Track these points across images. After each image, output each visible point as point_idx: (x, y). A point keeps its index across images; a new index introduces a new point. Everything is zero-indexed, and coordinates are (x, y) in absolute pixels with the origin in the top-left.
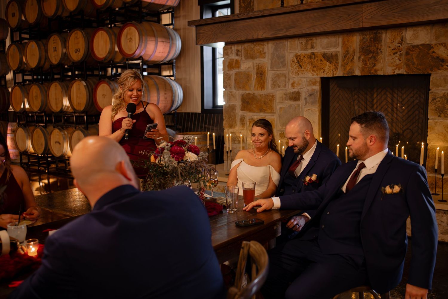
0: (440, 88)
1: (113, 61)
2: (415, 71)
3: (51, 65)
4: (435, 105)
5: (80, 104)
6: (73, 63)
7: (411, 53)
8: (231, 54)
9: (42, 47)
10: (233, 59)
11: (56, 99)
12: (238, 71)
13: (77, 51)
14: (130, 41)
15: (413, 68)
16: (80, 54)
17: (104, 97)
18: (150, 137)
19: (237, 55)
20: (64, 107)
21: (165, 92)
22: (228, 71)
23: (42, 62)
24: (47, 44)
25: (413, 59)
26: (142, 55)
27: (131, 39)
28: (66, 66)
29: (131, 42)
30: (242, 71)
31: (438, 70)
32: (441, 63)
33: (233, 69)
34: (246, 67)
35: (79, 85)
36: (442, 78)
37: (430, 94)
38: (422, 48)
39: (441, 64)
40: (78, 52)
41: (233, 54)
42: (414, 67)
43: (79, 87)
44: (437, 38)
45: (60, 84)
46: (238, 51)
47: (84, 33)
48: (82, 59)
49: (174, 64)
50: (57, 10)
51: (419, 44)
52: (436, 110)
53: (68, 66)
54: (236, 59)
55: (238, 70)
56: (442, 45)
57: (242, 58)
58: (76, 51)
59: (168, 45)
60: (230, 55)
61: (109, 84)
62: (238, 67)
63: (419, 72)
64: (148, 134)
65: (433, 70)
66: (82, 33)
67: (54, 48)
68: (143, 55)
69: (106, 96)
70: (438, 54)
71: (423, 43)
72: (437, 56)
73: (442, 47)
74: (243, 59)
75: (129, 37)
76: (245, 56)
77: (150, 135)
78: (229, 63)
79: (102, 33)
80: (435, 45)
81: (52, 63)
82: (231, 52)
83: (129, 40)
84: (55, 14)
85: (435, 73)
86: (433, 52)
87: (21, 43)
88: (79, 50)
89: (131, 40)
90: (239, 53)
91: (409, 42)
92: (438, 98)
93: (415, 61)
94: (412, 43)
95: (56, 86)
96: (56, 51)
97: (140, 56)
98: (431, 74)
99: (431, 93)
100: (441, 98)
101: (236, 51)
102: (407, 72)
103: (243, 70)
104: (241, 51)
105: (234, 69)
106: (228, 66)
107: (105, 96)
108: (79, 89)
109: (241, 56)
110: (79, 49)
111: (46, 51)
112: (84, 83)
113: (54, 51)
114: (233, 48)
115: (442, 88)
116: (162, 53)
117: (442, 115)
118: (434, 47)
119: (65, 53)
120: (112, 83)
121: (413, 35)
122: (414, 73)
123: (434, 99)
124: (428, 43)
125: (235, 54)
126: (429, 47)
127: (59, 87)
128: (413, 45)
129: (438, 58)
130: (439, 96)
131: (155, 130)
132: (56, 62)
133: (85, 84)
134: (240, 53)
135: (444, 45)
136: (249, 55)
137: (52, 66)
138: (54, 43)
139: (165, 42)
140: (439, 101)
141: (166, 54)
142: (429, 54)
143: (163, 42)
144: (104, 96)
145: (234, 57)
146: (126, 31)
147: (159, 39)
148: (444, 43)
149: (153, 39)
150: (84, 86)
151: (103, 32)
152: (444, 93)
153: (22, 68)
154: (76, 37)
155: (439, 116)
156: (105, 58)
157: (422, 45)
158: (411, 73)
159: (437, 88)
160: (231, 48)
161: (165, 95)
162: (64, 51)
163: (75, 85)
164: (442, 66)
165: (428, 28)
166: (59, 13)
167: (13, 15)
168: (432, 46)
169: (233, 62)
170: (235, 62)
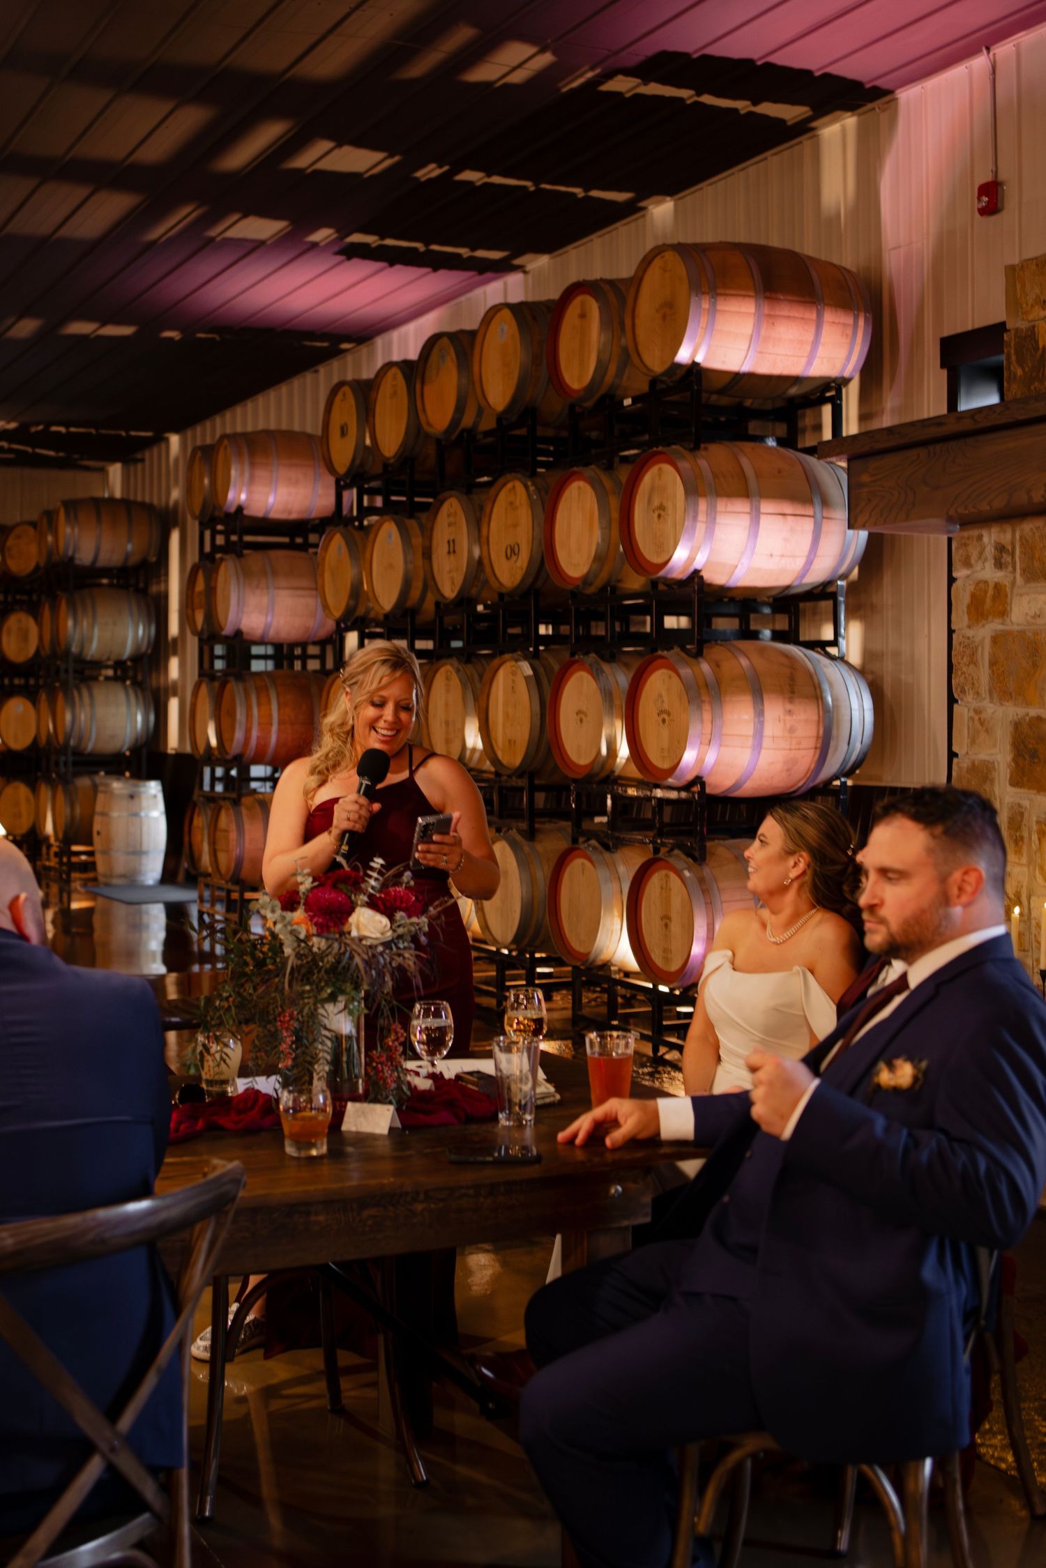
1: (614, 589)
3: (437, 604)
5: (515, 742)
6: (501, 595)
8: (980, 564)
9: (417, 541)
10: (986, 582)
11: (447, 723)
12: (1000, 627)
13: (513, 550)
14: (659, 516)
16: (519, 564)
17: (581, 720)
18: (432, 864)
19: (999, 565)
20: (468, 753)
21: (789, 706)
22: (969, 627)
23: (415, 594)
24: (432, 529)
26: (699, 567)
27: (662, 507)
28: (480, 608)
29: (662, 519)
30: (1016, 628)
33: (984, 622)
34: (1027, 614)
35: (514, 674)
40: (514, 558)
41: (986, 560)
43: (513, 681)
45: (458, 671)
46: (1000, 549)
47: (532, 488)
48: (523, 581)
49: (841, 599)
50: (460, 409)
53: (486, 607)
54: (996, 580)
55: (1002, 624)
57: (1015, 578)
58: (509, 555)
59: (807, 525)
60: (978, 567)
61: (596, 674)
62: (1003, 613)
64: (423, 852)
66: (526, 487)
67: (449, 542)
68: (705, 565)
69: (586, 715)
74: (1019, 580)
75: (656, 503)
76: (1024, 571)
77: (429, 856)
78: (973, 596)
79: (579, 488)
81: (442, 596)
82: (981, 553)
83: (656, 513)
84: (455, 422)
87: (361, 526)
88: (516, 552)
89: (662, 513)
90: (1006, 558)
95: (448, 679)
96: (454, 552)
97: (691, 569)
101: (996, 548)
103: (1018, 625)
104: (1010, 548)
105: (990, 618)
106: (968, 607)
107: (584, 718)
108: (513, 688)
109: (1010, 568)
110: (518, 545)
111: (427, 554)
112: (526, 668)
113: (449, 552)
114: (986, 539)
116: (782, 556)
119: (480, 558)
120: (606, 667)
125: (993, 561)
127: (455, 681)
131: (447, 839)
132: (453, 591)
133: (529, 672)
134: (1009, 559)
136: (1036, 564)
137: (442, 607)
138: (450, 525)
139: (790, 518)
141: (799, 563)
143: (784, 515)
144: (581, 715)
145: (988, 572)
146: (647, 479)
147: (767, 507)
149: (742, 506)
150: (527, 678)
151: (582, 484)
153: (360, 611)
154: (511, 503)
156: (586, 580)
160: (980, 538)
161: (788, 718)
162: (477, 552)
163: (501, 674)
166: (468, 421)
167: (344, 432)
169: (986, 592)
170: (990, 592)
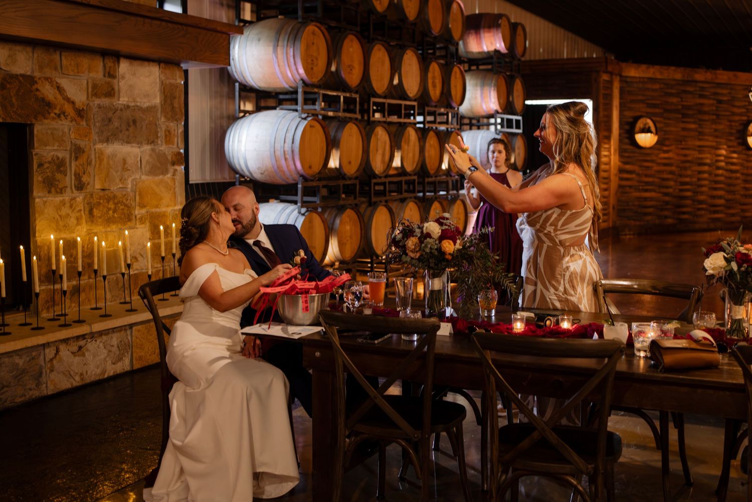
0: (47, 148)
2: (14, 117)
4: (42, 175)
7: (8, 86)
15: (11, 112)
25: (11, 97)
31: (45, 119)
32: (47, 108)
36: (49, 132)
37: (34, 157)
38: (22, 80)
39: (48, 111)
42: (13, 112)
44: (41, 68)
51: (18, 73)
52: (44, 182)
56: (48, 80)
63: (20, 119)
65: (38, 119)
70: (43, 94)
71: (22, 72)
72: (42, 96)
73: (48, 84)
80: (39, 79)
85: (40, 123)
86: (37, 90)
91: (4, 68)
92: (46, 162)
93: (14, 100)
94: (8, 69)
98: (34, 124)
99: (35, 155)
100: (50, 162)
102: (3, 118)
115: (50, 148)
117: (53, 190)
118: (38, 82)
121: (9, 56)
122: (14, 121)
123: (40, 165)
124: (29, 73)
126: (30, 80)
128: (8, 72)
129: (43, 99)
130: (47, 160)
135: (50, 81)
140: (48, 168)
142: (32, 92)
148: (50, 78)
152: (53, 155)
155: (49, 192)
157: (23, 76)
158: (9, 120)
159: (44, 148)
164: (49, 113)
165: (29, 49)
168: (35, 79)
